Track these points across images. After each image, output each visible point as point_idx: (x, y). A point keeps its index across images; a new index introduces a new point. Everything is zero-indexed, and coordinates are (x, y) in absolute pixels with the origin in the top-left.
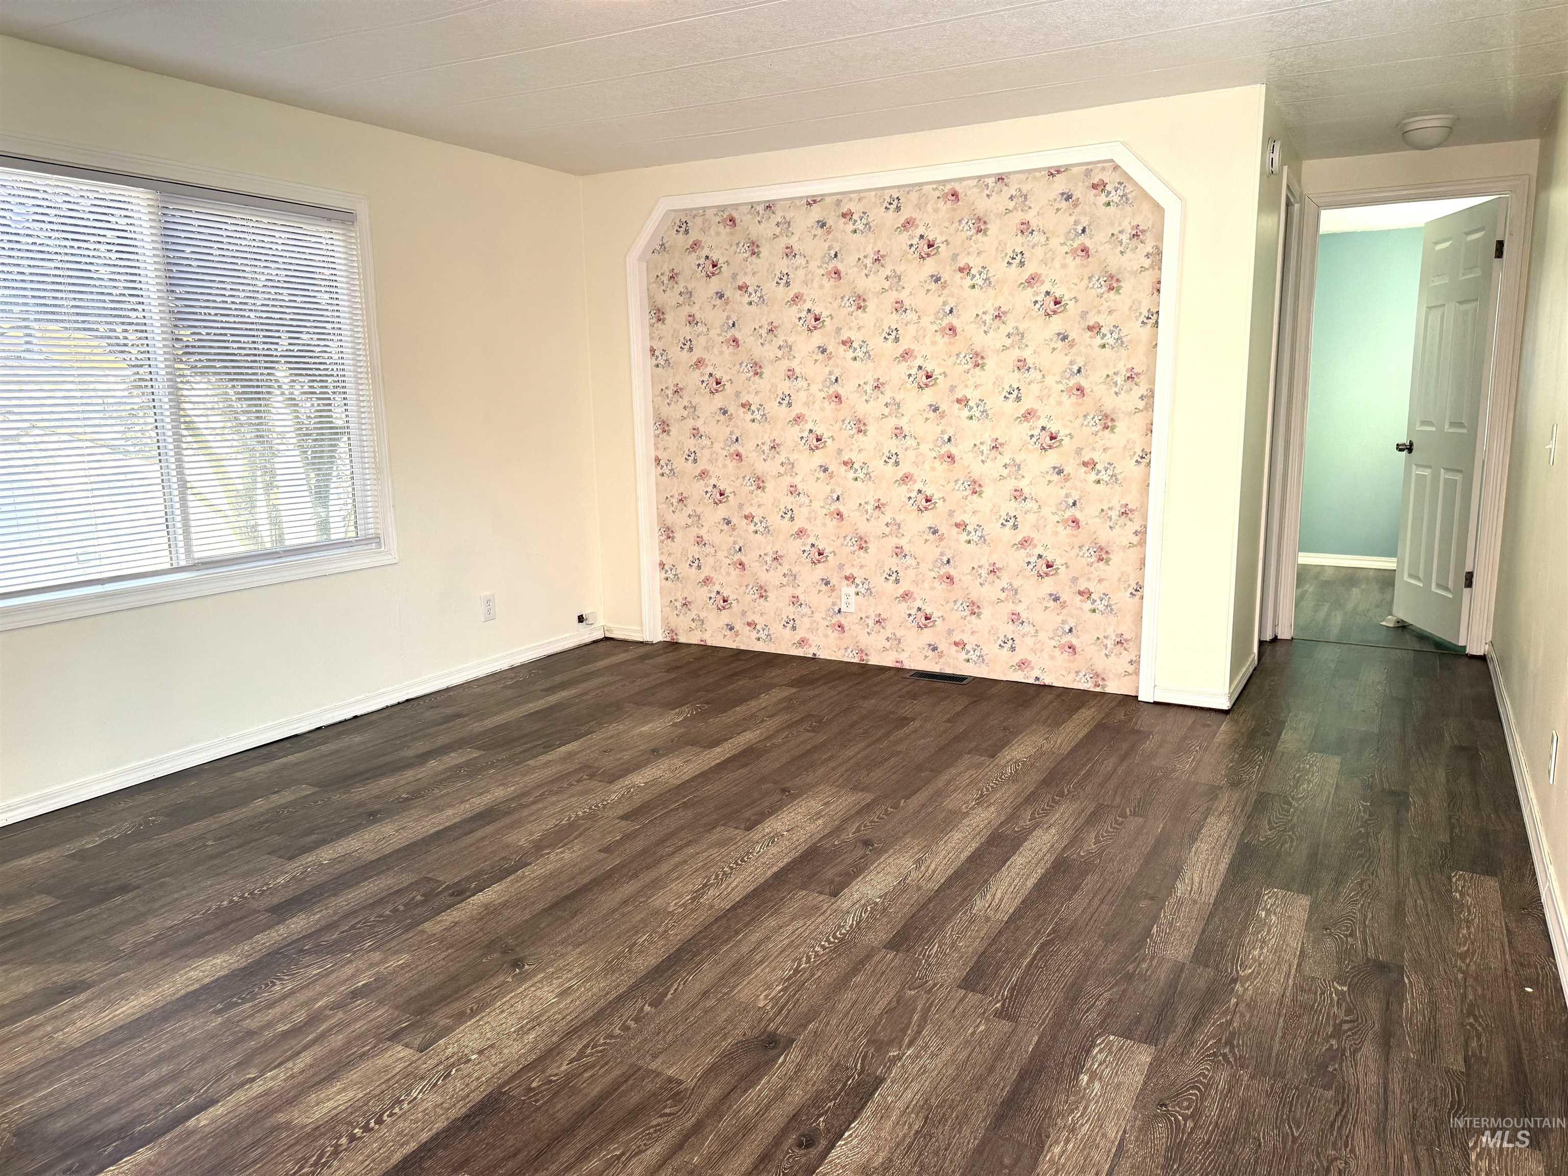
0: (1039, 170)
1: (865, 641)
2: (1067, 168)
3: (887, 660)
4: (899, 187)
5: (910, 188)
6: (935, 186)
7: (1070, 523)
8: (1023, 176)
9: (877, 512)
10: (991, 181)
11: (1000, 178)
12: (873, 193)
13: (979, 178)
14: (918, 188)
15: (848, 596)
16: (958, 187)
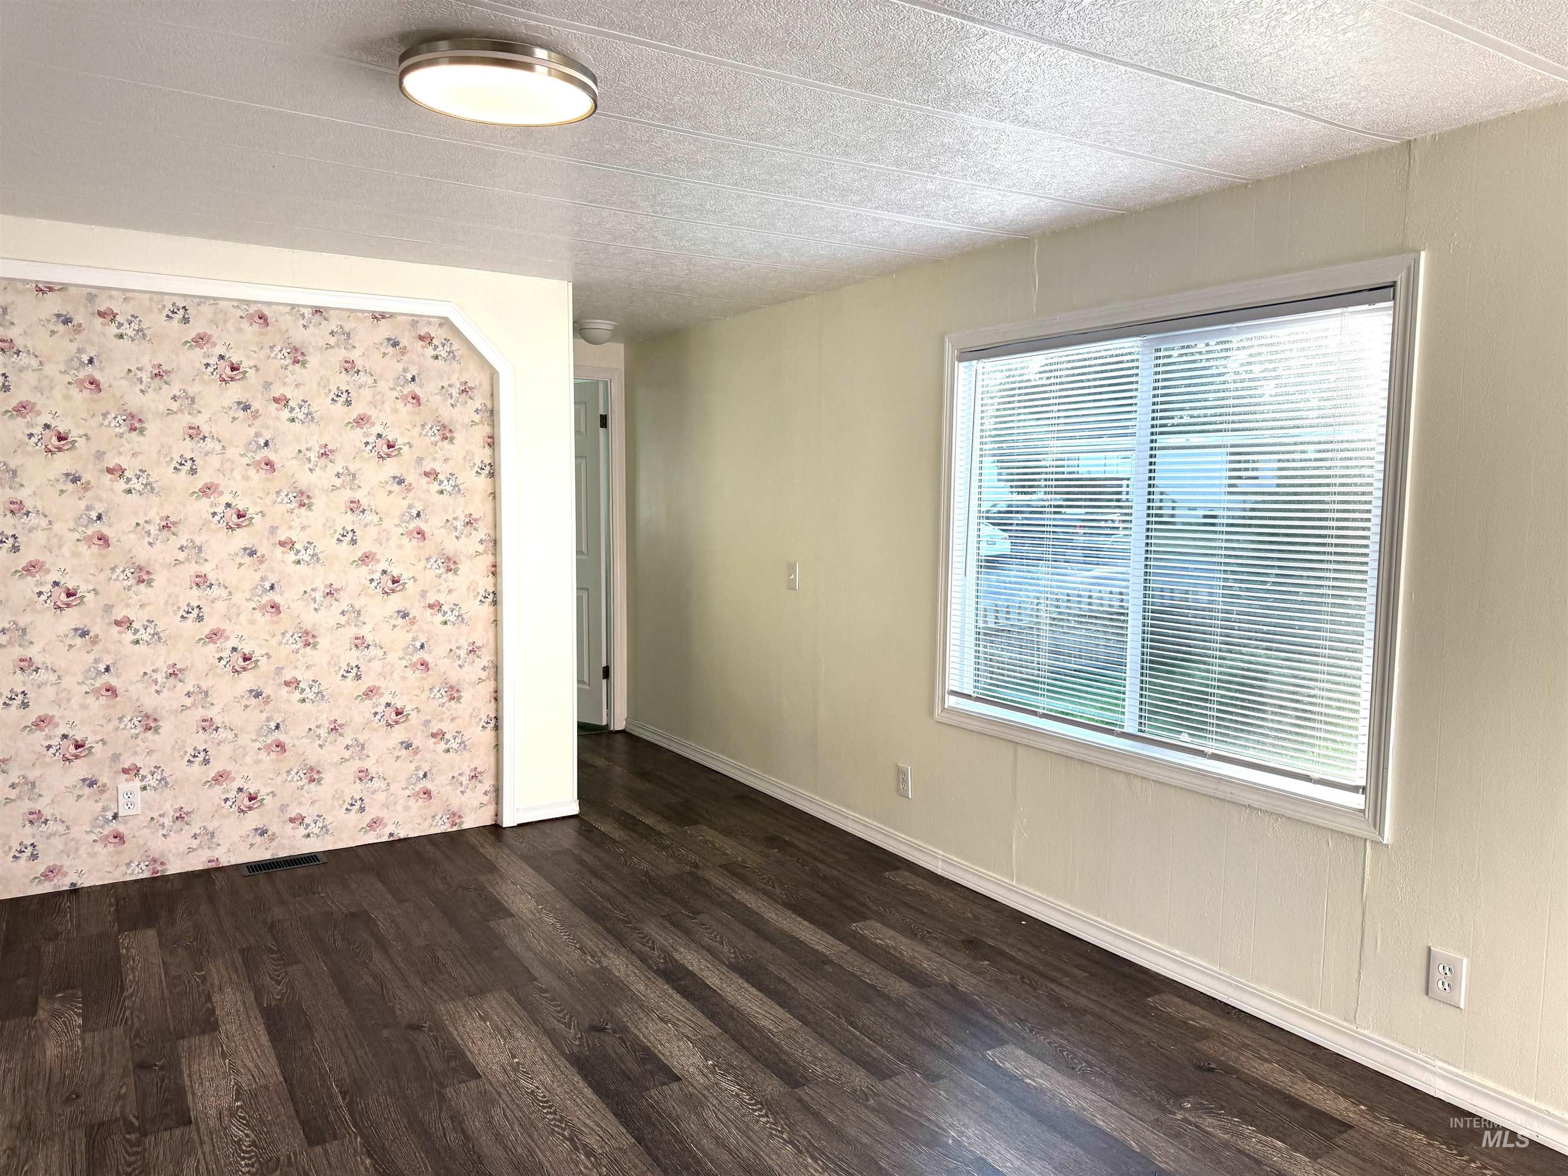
0: (363, 311)
1: (157, 845)
2: (392, 315)
3: (197, 863)
4: (184, 296)
5: (202, 300)
6: (235, 304)
7: (419, 666)
8: (347, 314)
9: (172, 680)
10: (307, 312)
11: (318, 311)
12: (148, 296)
13: (293, 306)
14: (212, 302)
15: (129, 794)
16: (266, 311)
